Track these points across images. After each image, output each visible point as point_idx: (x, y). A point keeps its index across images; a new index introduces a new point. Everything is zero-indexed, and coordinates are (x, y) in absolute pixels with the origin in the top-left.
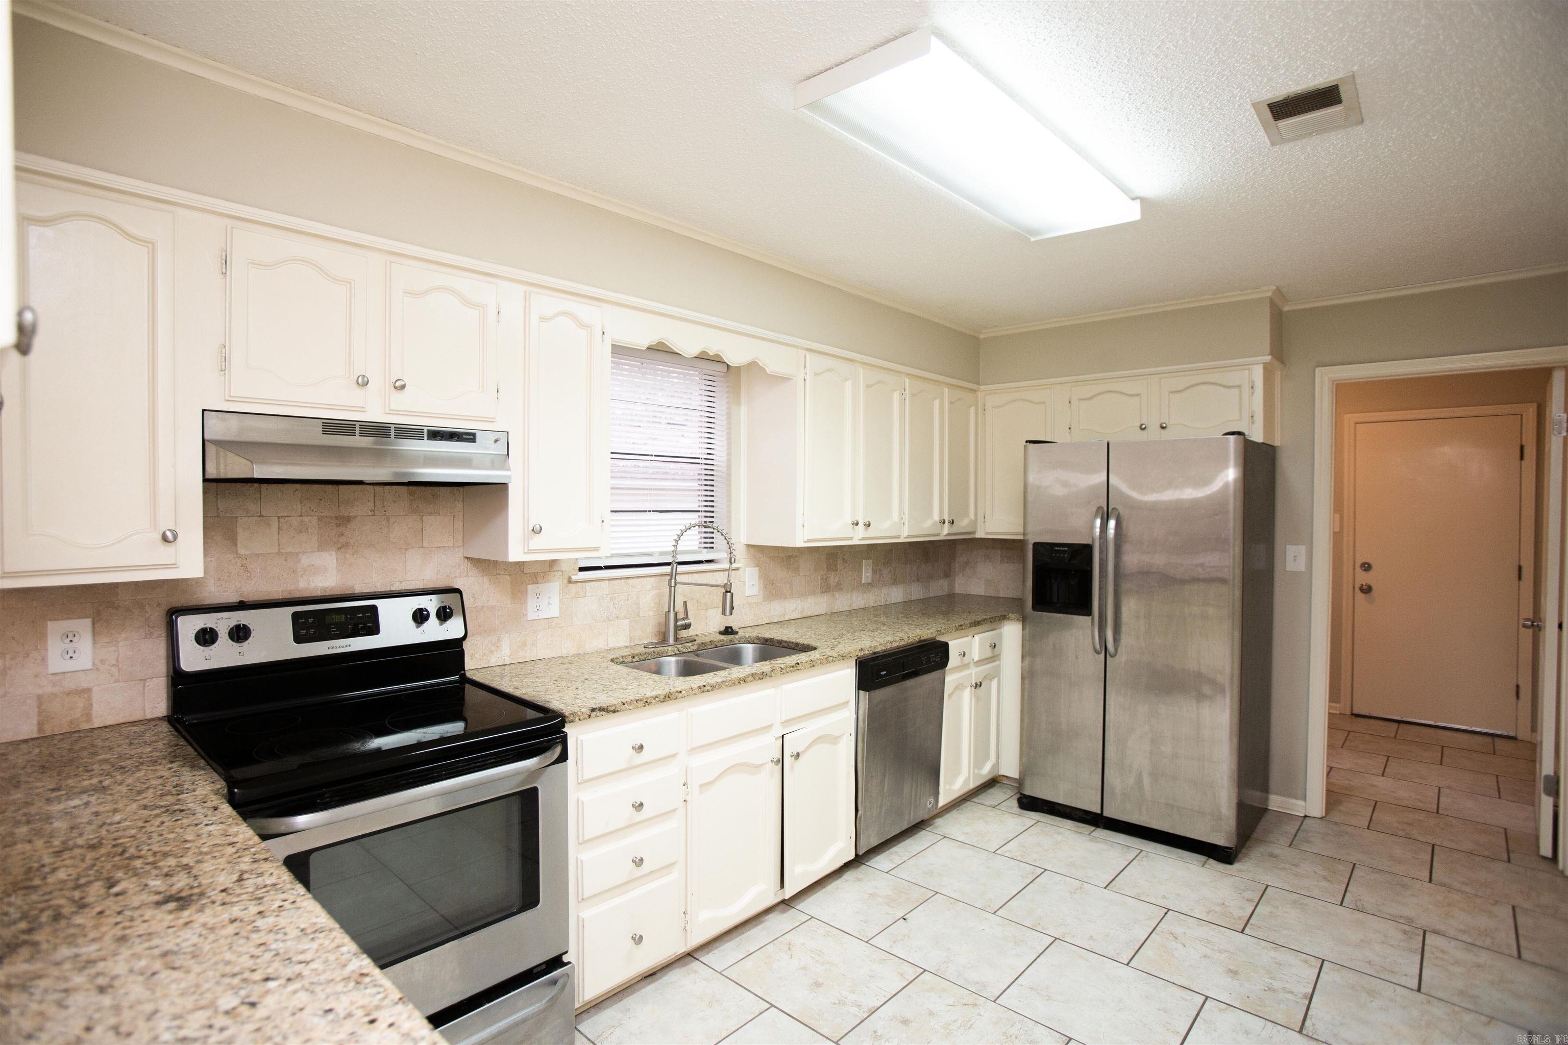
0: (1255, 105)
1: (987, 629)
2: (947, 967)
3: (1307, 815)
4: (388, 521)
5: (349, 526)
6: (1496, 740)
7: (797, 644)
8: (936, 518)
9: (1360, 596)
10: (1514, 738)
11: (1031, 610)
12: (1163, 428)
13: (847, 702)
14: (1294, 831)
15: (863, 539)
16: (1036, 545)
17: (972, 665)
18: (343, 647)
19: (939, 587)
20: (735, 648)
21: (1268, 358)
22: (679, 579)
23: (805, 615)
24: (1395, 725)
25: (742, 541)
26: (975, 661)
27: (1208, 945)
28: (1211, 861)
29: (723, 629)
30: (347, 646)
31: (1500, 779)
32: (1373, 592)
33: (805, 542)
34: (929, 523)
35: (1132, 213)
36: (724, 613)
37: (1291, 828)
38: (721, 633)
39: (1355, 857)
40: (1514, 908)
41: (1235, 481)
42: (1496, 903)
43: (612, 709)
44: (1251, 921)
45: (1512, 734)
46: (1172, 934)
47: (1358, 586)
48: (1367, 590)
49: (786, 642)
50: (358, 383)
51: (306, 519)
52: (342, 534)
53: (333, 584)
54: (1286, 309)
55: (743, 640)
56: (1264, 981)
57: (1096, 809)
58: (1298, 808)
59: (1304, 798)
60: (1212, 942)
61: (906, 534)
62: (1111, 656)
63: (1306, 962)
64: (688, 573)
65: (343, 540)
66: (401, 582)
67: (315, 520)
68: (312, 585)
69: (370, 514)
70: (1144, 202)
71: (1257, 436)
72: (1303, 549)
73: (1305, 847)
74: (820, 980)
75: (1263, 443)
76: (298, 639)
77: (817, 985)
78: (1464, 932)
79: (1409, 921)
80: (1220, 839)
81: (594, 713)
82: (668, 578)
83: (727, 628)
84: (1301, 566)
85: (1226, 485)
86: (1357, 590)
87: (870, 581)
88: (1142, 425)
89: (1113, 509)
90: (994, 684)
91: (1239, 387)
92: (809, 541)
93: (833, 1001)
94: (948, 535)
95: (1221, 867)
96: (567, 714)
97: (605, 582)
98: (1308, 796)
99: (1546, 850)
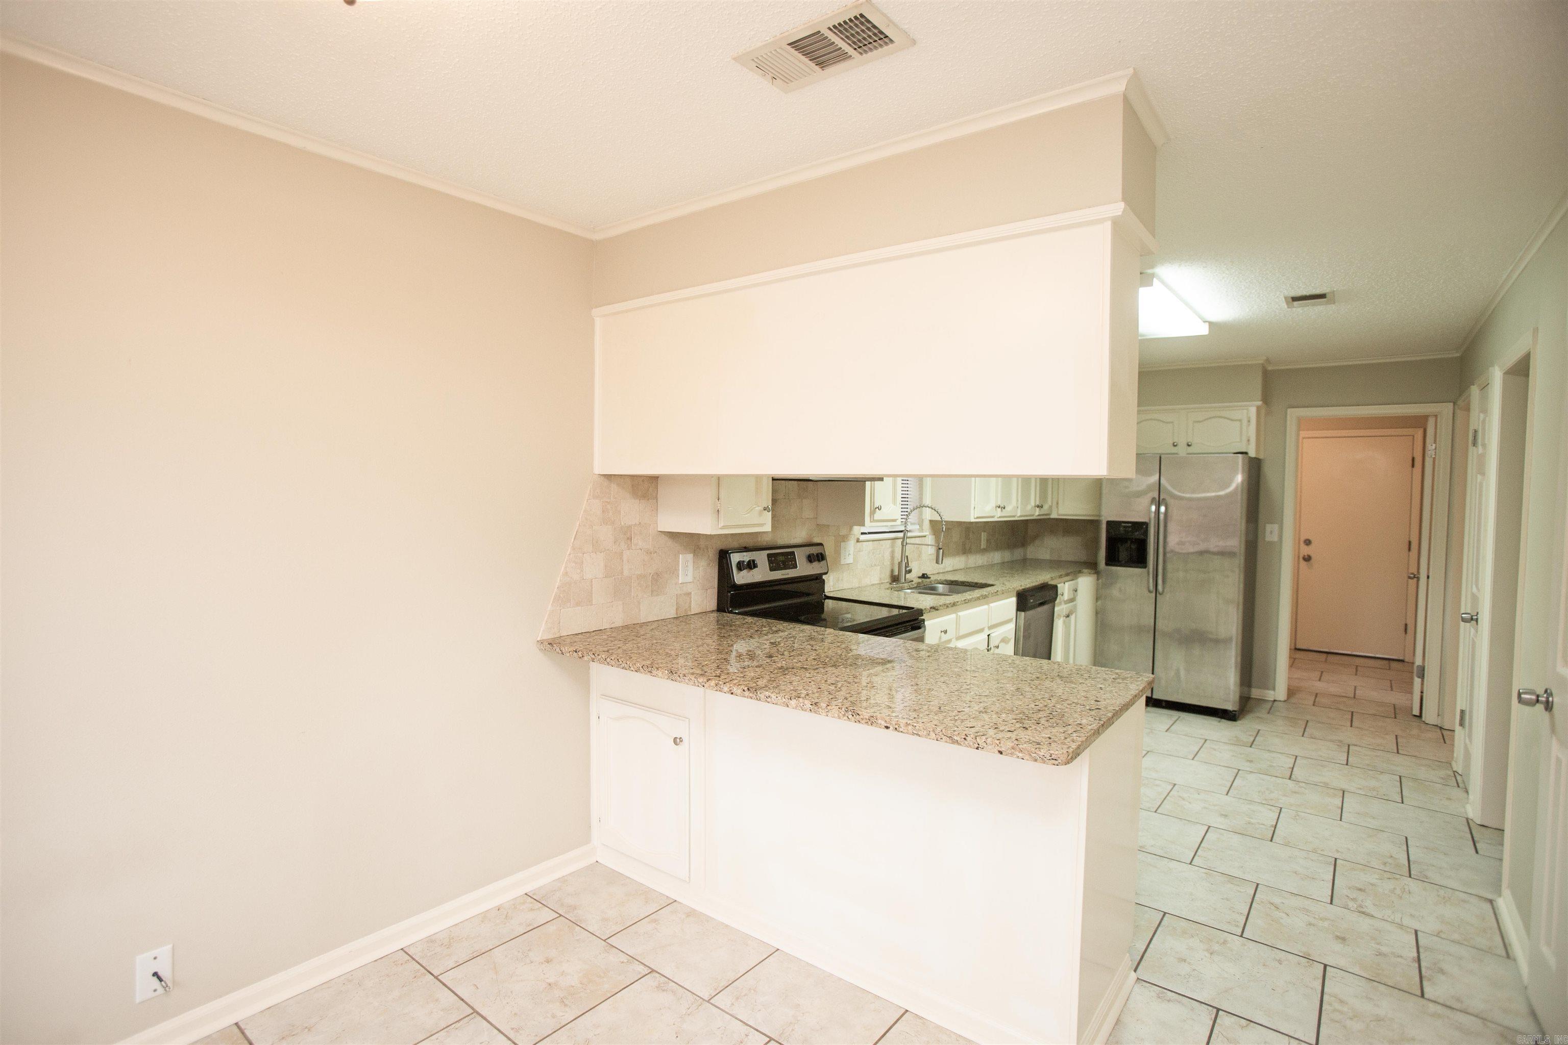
0: (1286, 298)
1: (1068, 579)
3: (1277, 699)
4: (790, 502)
6: (1391, 662)
7: (976, 583)
8: (1033, 504)
9: (1303, 564)
10: (1402, 661)
11: (1104, 565)
12: (1189, 445)
13: (1012, 619)
14: (1269, 707)
15: (1000, 517)
16: (1109, 523)
17: (1063, 603)
20: (933, 587)
21: (1260, 403)
22: (908, 541)
23: (955, 568)
24: (1325, 655)
25: (927, 518)
26: (1065, 600)
28: (1223, 720)
29: (921, 575)
30: (787, 574)
31: (1393, 682)
32: (1312, 561)
33: (975, 518)
34: (1029, 507)
35: (1204, 330)
36: (937, 562)
37: (1268, 706)
38: (919, 577)
39: (1308, 717)
40: (1396, 735)
41: (1242, 482)
44: (1255, 743)
45: (1401, 658)
46: (1213, 748)
47: (1301, 556)
48: (1307, 559)
49: (968, 582)
54: (1270, 368)
55: (936, 582)
56: (1266, 763)
57: (1150, 695)
58: (1270, 695)
59: (1274, 689)
60: (1235, 751)
61: (1019, 515)
62: (1160, 594)
63: (1288, 757)
64: (919, 537)
70: (1211, 324)
71: (1252, 454)
72: (1276, 527)
73: (1278, 714)
75: (1255, 458)
76: (770, 569)
78: (1369, 745)
79: (1341, 741)
80: (1229, 707)
81: (931, 610)
82: (902, 540)
83: (923, 575)
84: (1275, 538)
85: (1238, 484)
86: (1301, 559)
87: (985, 547)
88: (1174, 443)
89: (1163, 499)
90: (1074, 615)
91: (1240, 420)
92: (977, 518)
94: (1039, 515)
95: (1230, 723)
96: (923, 609)
97: (871, 542)
98: (1277, 688)
99: (1416, 712)
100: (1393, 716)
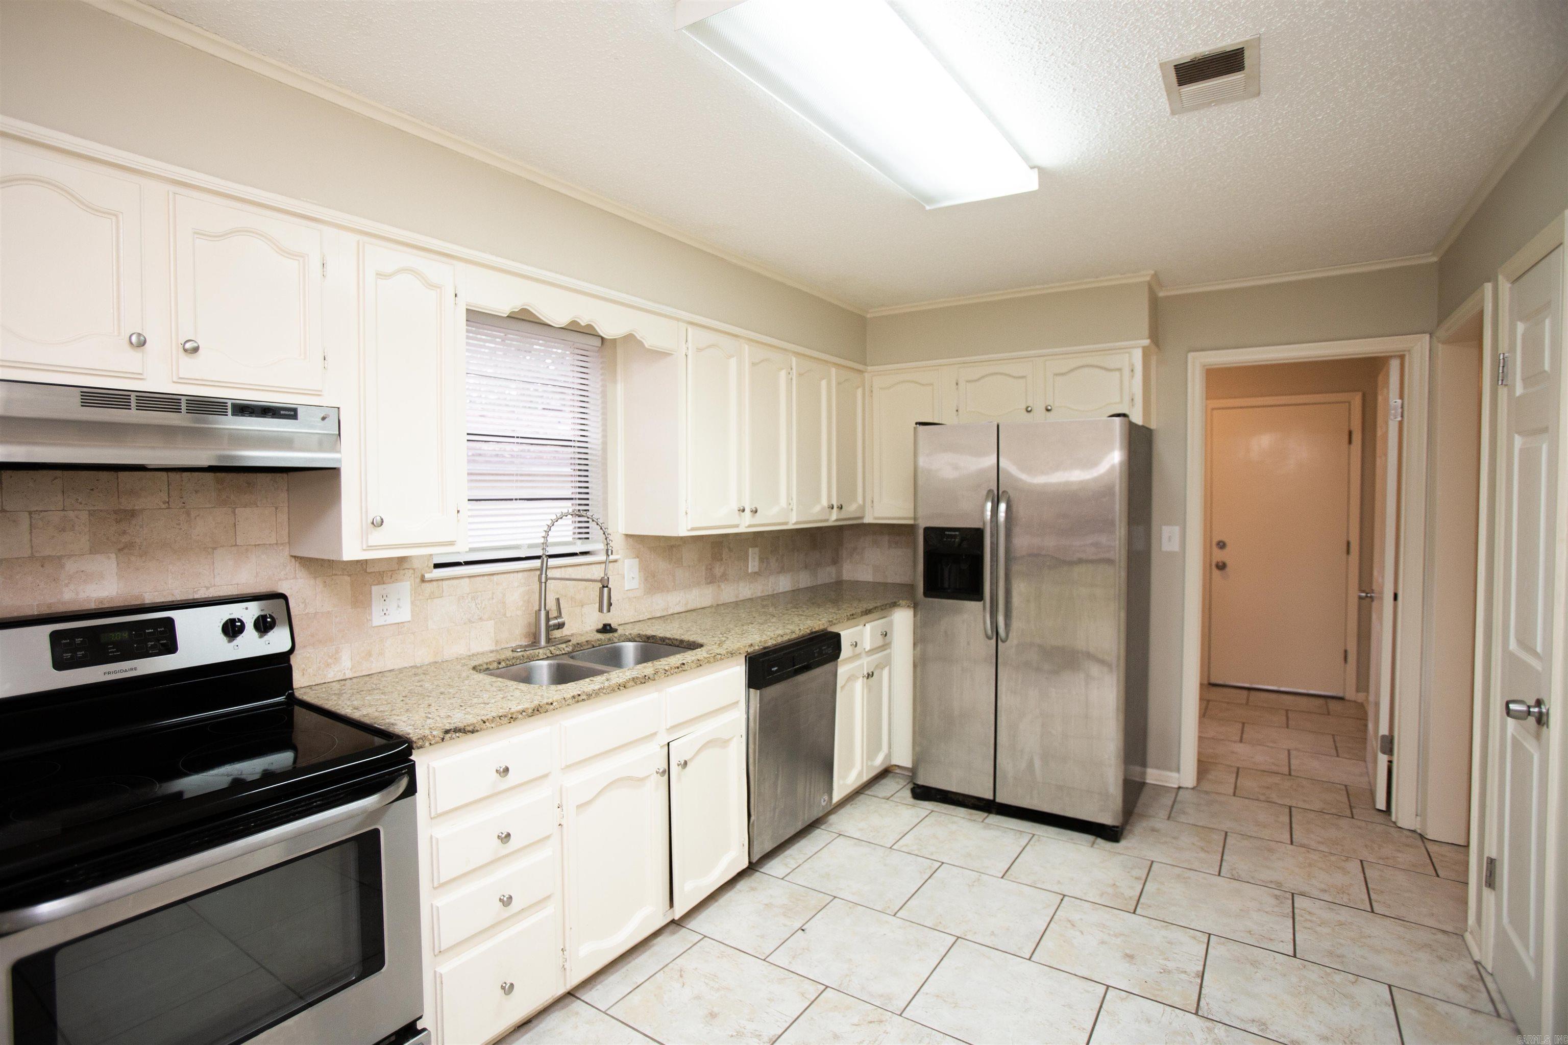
0: (1162, 66)
1: (877, 617)
2: (850, 981)
3: (1182, 785)
4: (188, 514)
5: (134, 522)
6: (1329, 701)
7: (682, 641)
8: (825, 502)
9: (1216, 573)
10: (1341, 699)
11: (923, 596)
12: (1048, 410)
13: (737, 702)
14: (1170, 803)
15: (749, 526)
16: (927, 530)
17: (864, 655)
18: (126, 671)
19: (826, 575)
20: (615, 647)
21: (1147, 342)
22: (551, 573)
23: (689, 607)
24: (1245, 692)
25: (620, 531)
26: (867, 650)
27: (1104, 930)
28: (1099, 840)
29: (600, 626)
30: (132, 669)
31: (1337, 738)
32: (1228, 569)
33: (688, 530)
34: (817, 509)
35: (1030, 183)
36: (601, 610)
37: (1167, 800)
38: (599, 631)
39: (1227, 825)
40: (1361, 861)
41: (1121, 463)
42: (1347, 859)
43: (470, 728)
44: (1142, 900)
45: (1341, 695)
46: (1070, 921)
47: (1214, 564)
48: (1222, 566)
49: (669, 639)
50: (131, 343)
51: (71, 514)
52: (124, 532)
53: (115, 594)
54: (1161, 294)
55: (623, 639)
56: (1159, 963)
57: (989, 795)
58: (1172, 779)
59: (1178, 770)
60: (1108, 927)
61: (794, 520)
62: (1003, 641)
63: (1194, 938)
64: (560, 567)
65: (125, 539)
66: (208, 588)
67: (84, 516)
68: (82, 596)
69: (164, 506)
70: (1044, 173)
71: (1137, 418)
72: (1176, 529)
73: (1183, 818)
74: (716, 1010)
75: (1143, 426)
76: (60, 664)
77: (713, 1015)
78: (1324, 891)
79: (1279, 885)
80: (1107, 819)
81: (448, 736)
82: (538, 573)
83: (605, 626)
84: (1175, 547)
85: (1113, 466)
86: (1214, 567)
87: (756, 569)
88: (1028, 407)
89: (1004, 492)
90: (885, 672)
91: (1120, 370)
92: (693, 529)
93: (730, 1034)
94: (837, 520)
95: (1109, 845)
96: (414, 739)
97: (467, 580)
98: (1182, 768)
99: (1381, 804)
100: (1348, 813)
